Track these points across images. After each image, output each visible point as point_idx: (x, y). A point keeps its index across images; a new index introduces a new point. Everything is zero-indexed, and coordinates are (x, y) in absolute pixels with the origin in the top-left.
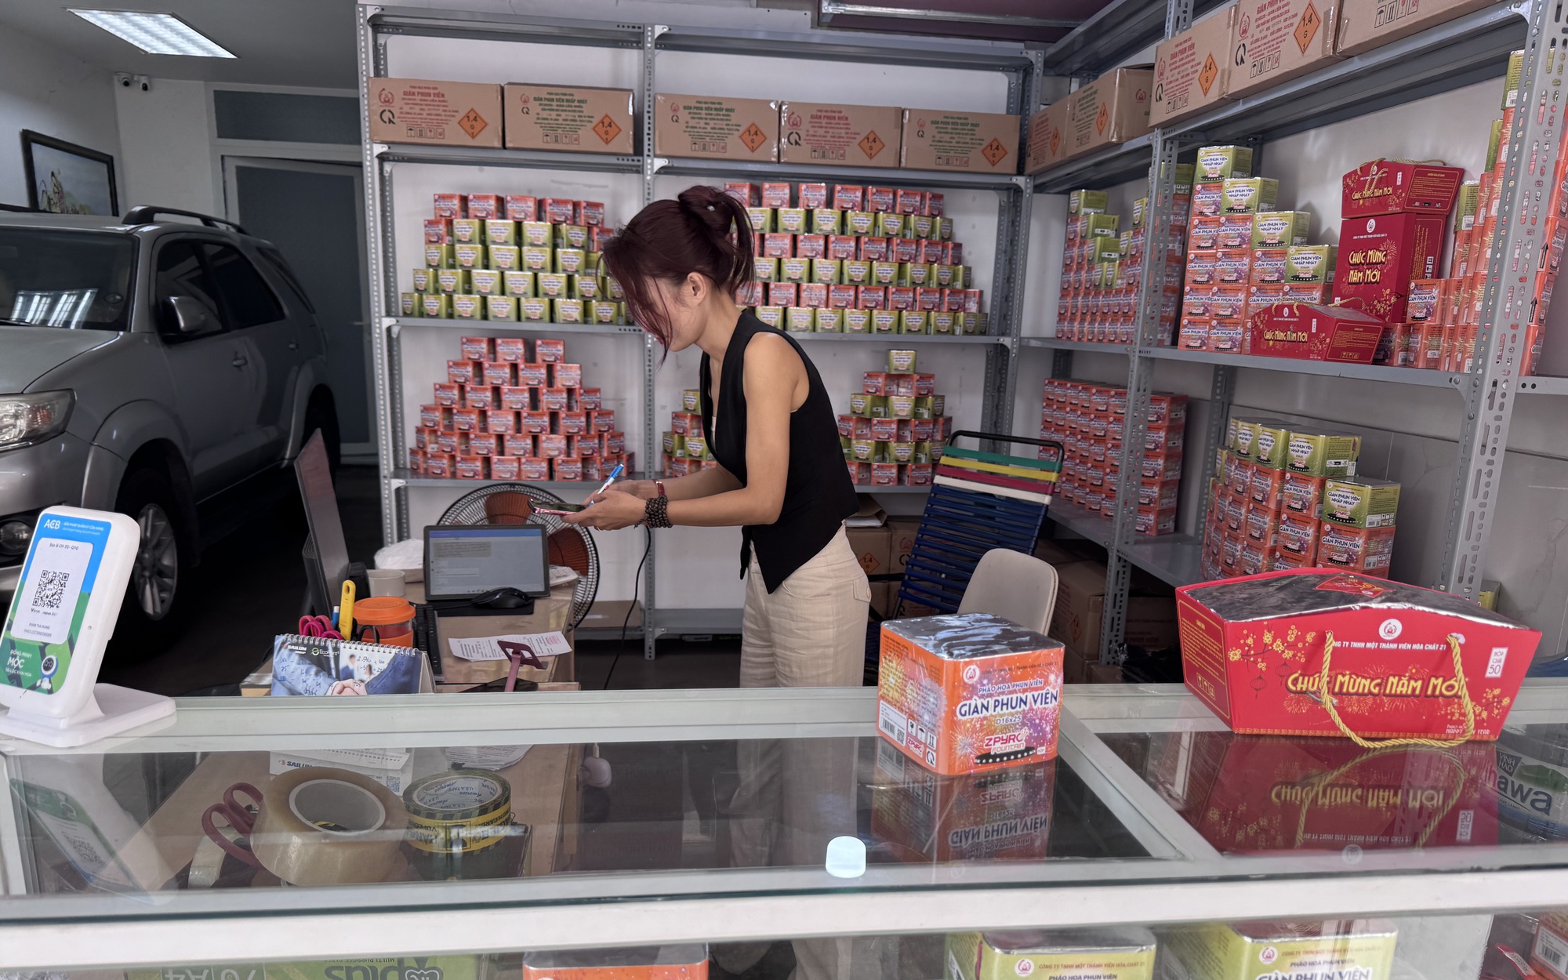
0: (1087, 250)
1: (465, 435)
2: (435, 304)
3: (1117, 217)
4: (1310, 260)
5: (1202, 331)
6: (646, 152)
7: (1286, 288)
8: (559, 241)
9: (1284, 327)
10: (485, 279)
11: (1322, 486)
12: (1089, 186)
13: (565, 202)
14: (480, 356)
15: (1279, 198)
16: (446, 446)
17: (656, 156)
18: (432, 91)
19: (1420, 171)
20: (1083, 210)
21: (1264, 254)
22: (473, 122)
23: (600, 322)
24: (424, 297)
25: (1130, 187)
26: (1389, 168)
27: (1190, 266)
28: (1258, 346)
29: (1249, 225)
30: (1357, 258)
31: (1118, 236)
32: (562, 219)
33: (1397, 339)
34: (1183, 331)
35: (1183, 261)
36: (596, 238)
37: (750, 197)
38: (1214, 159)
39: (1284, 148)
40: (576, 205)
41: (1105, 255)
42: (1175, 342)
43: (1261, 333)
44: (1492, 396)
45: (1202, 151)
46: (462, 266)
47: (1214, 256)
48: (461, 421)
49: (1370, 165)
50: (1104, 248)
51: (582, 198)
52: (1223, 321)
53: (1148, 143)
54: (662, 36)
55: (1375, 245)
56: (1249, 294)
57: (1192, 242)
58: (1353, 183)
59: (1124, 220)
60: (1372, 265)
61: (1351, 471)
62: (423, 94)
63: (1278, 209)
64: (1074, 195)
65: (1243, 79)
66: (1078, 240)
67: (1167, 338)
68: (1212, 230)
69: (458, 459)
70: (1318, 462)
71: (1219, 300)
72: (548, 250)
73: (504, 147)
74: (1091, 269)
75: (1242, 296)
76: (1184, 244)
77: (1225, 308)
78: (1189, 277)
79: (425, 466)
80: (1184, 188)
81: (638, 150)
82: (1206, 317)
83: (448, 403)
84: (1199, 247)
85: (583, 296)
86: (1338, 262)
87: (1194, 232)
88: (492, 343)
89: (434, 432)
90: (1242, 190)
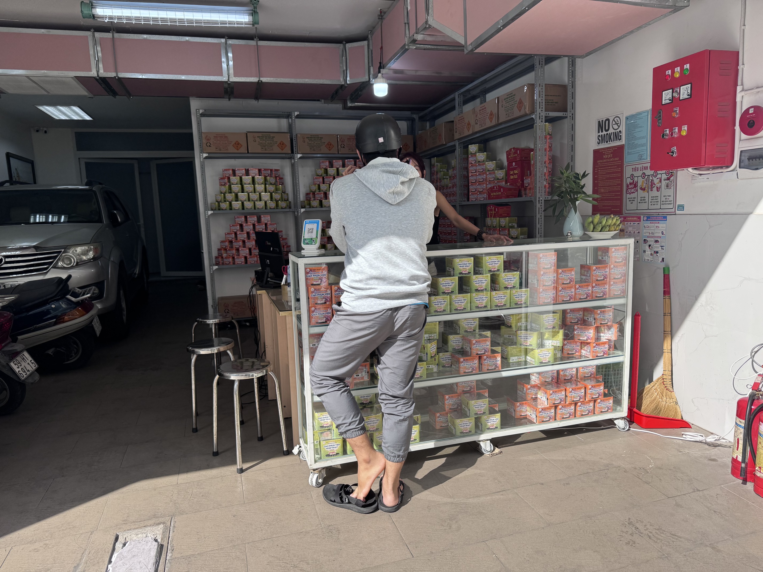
0: (439, 176)
1: (238, 250)
2: (224, 205)
3: (447, 165)
4: (501, 174)
5: (475, 196)
6: (295, 152)
7: (496, 182)
8: (267, 182)
9: (495, 191)
10: (243, 196)
11: (509, 230)
12: (437, 156)
13: (268, 170)
14: (242, 222)
15: (492, 157)
16: (231, 254)
17: (298, 153)
18: (223, 136)
19: (523, 150)
20: (436, 164)
21: (489, 173)
22: (237, 145)
23: (282, 208)
24: (221, 203)
25: (449, 156)
26: (516, 149)
27: (470, 178)
28: (490, 197)
29: (485, 166)
30: (512, 173)
31: (448, 171)
32: (267, 175)
33: (523, 192)
34: (470, 197)
35: (468, 177)
36: (278, 181)
37: (329, 165)
38: (473, 148)
39: (492, 143)
40: (271, 170)
41: (445, 177)
42: (468, 200)
43: (490, 194)
44: (539, 201)
45: (470, 146)
46: (234, 192)
47: (476, 175)
48: (236, 245)
49: (511, 149)
50: (444, 175)
51: (274, 168)
52: (481, 193)
53: (454, 144)
54: (297, 115)
55: (515, 169)
56: (487, 185)
57: (470, 171)
58: (508, 153)
59: (449, 166)
60: (515, 174)
61: (516, 226)
62: (220, 137)
63: (492, 161)
64: (432, 159)
65: (477, 128)
66: (435, 173)
67: (466, 199)
68: (475, 168)
69: (236, 258)
70: (507, 224)
71: (479, 187)
72: (263, 186)
73: (248, 153)
74: (440, 182)
75: (485, 185)
76: (468, 172)
77: (481, 189)
78: (470, 181)
79: (222, 262)
80: (466, 156)
81: (292, 152)
82: (476, 192)
83: (231, 239)
84: (472, 173)
85: (276, 200)
86: (507, 174)
87: (470, 169)
88: (246, 218)
89: (225, 249)
90: (481, 156)
